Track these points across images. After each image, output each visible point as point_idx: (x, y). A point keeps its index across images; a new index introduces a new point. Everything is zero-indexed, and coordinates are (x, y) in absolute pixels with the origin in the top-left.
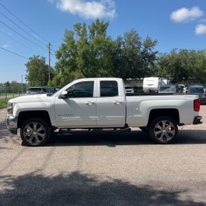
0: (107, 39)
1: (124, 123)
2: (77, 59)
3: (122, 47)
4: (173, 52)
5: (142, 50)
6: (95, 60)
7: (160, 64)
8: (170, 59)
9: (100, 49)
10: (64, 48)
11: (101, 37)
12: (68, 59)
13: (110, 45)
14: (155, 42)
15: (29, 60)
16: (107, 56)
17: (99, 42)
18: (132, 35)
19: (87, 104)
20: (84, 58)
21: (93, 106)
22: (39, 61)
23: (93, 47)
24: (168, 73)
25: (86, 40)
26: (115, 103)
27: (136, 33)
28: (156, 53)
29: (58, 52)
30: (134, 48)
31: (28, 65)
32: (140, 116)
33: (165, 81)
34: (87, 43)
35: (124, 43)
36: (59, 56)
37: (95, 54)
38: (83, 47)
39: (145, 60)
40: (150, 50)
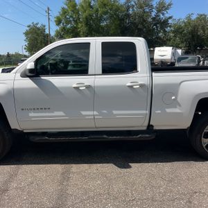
0: (114, 1)
1: (146, 124)
2: (80, 25)
3: (131, 12)
4: (189, 18)
5: (153, 14)
7: (174, 32)
8: (186, 25)
9: (106, 13)
10: (64, 12)
12: (69, 26)
13: (118, 9)
14: (170, 5)
15: (28, 29)
16: (114, 22)
17: (105, 5)
19: (77, 88)
20: (87, 24)
21: (87, 92)
22: (39, 29)
23: (97, 11)
24: (182, 42)
26: (131, 87)
28: (170, 18)
29: (58, 18)
30: (144, 12)
31: (26, 34)
32: (177, 110)
33: (179, 51)
34: (91, 7)
35: (133, 6)
36: (58, 22)
37: (100, 20)
38: (85, 11)
39: (157, 27)
40: (163, 14)
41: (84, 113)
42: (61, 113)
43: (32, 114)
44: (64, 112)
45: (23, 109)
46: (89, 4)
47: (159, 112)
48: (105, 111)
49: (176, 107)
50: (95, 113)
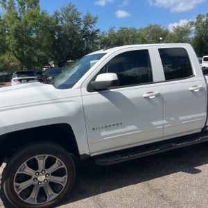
0: (43, 13)
3: (60, 24)
5: (82, 27)
6: (31, 39)
11: (34, 11)
14: (96, 19)
16: (45, 34)
17: (34, 17)
18: (70, 10)
20: (16, 37)
25: (16, 14)
27: (75, 8)
30: (73, 25)
34: (19, 18)
35: (62, 19)
38: (13, 22)
39: (86, 39)
40: (91, 27)
41: (155, 123)
42: (134, 127)
43: (104, 133)
44: (137, 126)
45: (94, 129)
46: (16, 16)
48: (172, 119)
50: (165, 122)
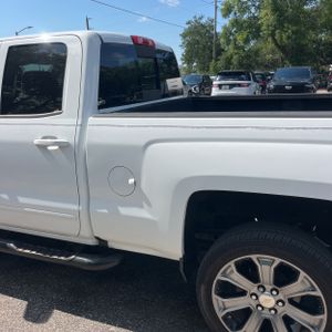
12: (246, 17)
15: (187, 27)
22: (203, 26)
47: (105, 211)
49: (142, 207)
